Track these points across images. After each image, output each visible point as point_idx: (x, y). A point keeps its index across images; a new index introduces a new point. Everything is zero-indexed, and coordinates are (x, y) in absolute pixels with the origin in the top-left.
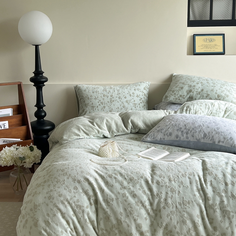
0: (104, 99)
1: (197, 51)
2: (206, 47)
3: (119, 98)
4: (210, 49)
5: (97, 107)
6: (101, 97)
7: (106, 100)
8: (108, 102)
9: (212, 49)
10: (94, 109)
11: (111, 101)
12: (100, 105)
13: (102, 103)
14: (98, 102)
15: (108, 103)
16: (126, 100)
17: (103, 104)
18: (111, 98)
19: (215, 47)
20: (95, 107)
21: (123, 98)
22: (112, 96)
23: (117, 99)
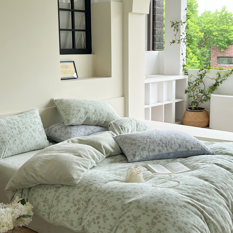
0: (12, 131)
3: (26, 128)
5: (8, 142)
6: (9, 130)
7: (16, 132)
8: (18, 134)
10: (6, 144)
11: (20, 133)
12: (10, 139)
13: (12, 136)
14: (8, 136)
15: (18, 136)
16: (32, 129)
17: (13, 138)
18: (18, 129)
20: (6, 141)
21: (29, 128)
22: (18, 127)
23: (25, 129)
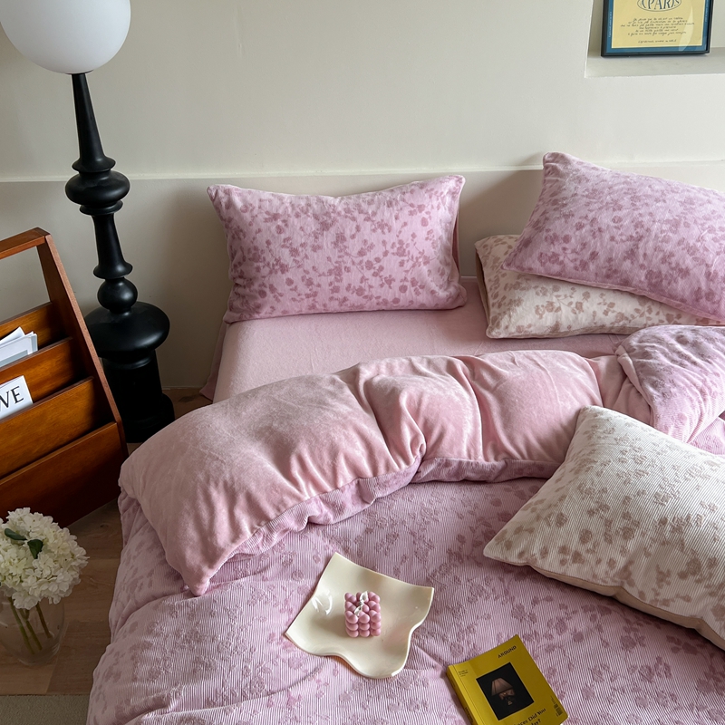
1: (617, 42)
2: (648, 27)
4: (658, 37)
9: (666, 37)
19: (677, 27)
